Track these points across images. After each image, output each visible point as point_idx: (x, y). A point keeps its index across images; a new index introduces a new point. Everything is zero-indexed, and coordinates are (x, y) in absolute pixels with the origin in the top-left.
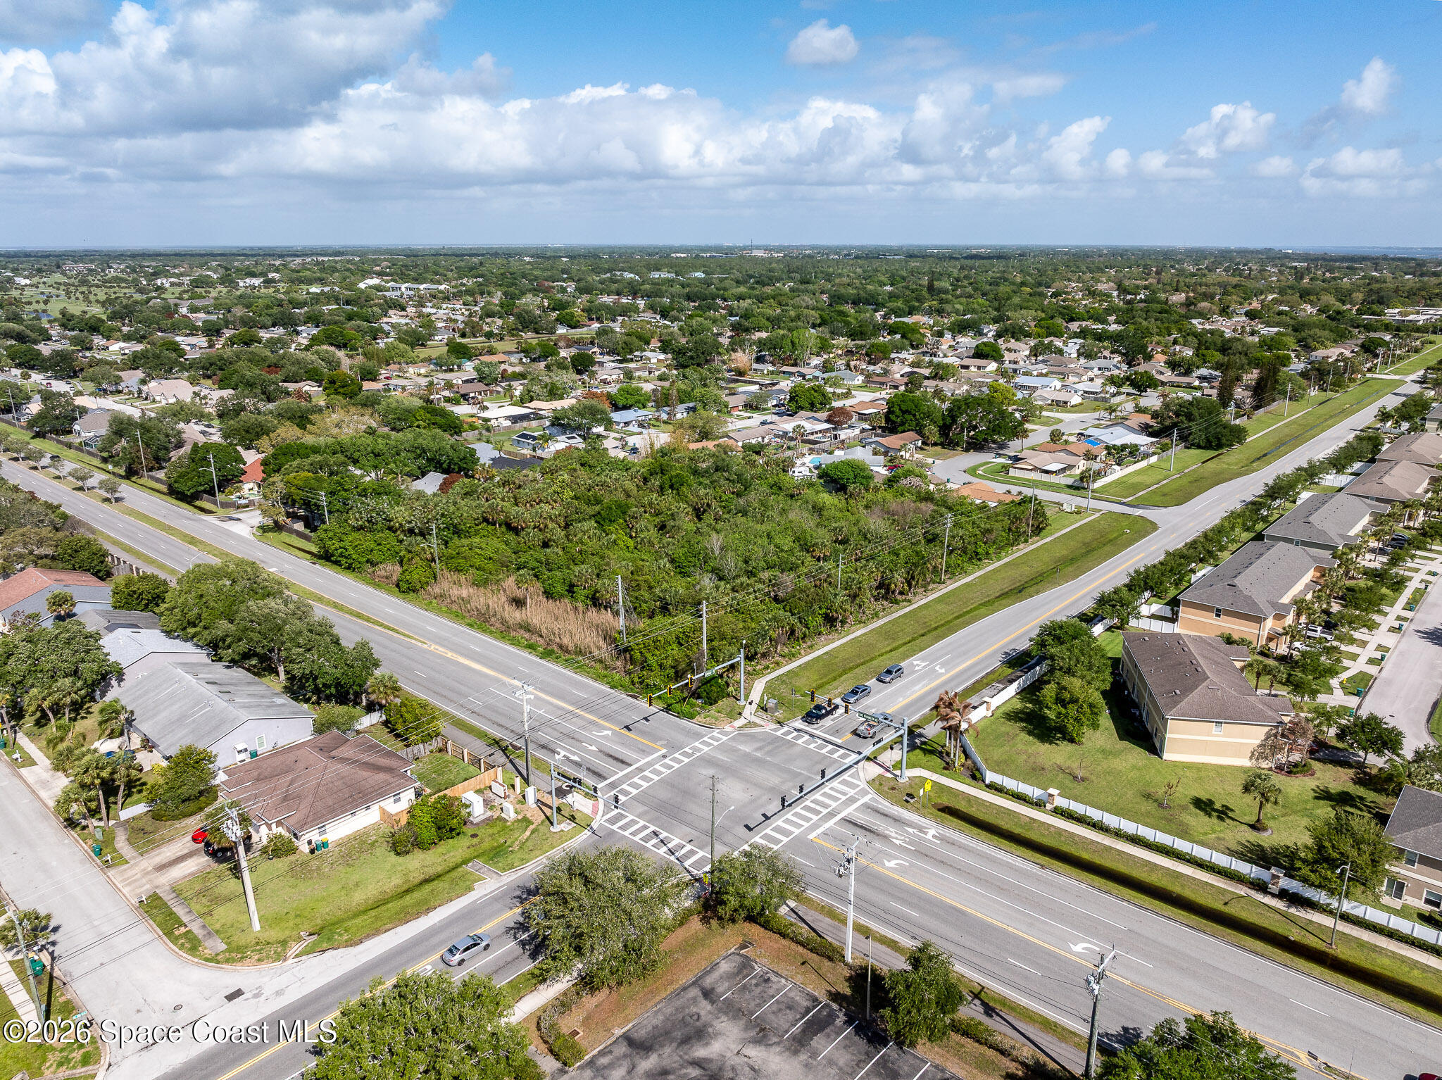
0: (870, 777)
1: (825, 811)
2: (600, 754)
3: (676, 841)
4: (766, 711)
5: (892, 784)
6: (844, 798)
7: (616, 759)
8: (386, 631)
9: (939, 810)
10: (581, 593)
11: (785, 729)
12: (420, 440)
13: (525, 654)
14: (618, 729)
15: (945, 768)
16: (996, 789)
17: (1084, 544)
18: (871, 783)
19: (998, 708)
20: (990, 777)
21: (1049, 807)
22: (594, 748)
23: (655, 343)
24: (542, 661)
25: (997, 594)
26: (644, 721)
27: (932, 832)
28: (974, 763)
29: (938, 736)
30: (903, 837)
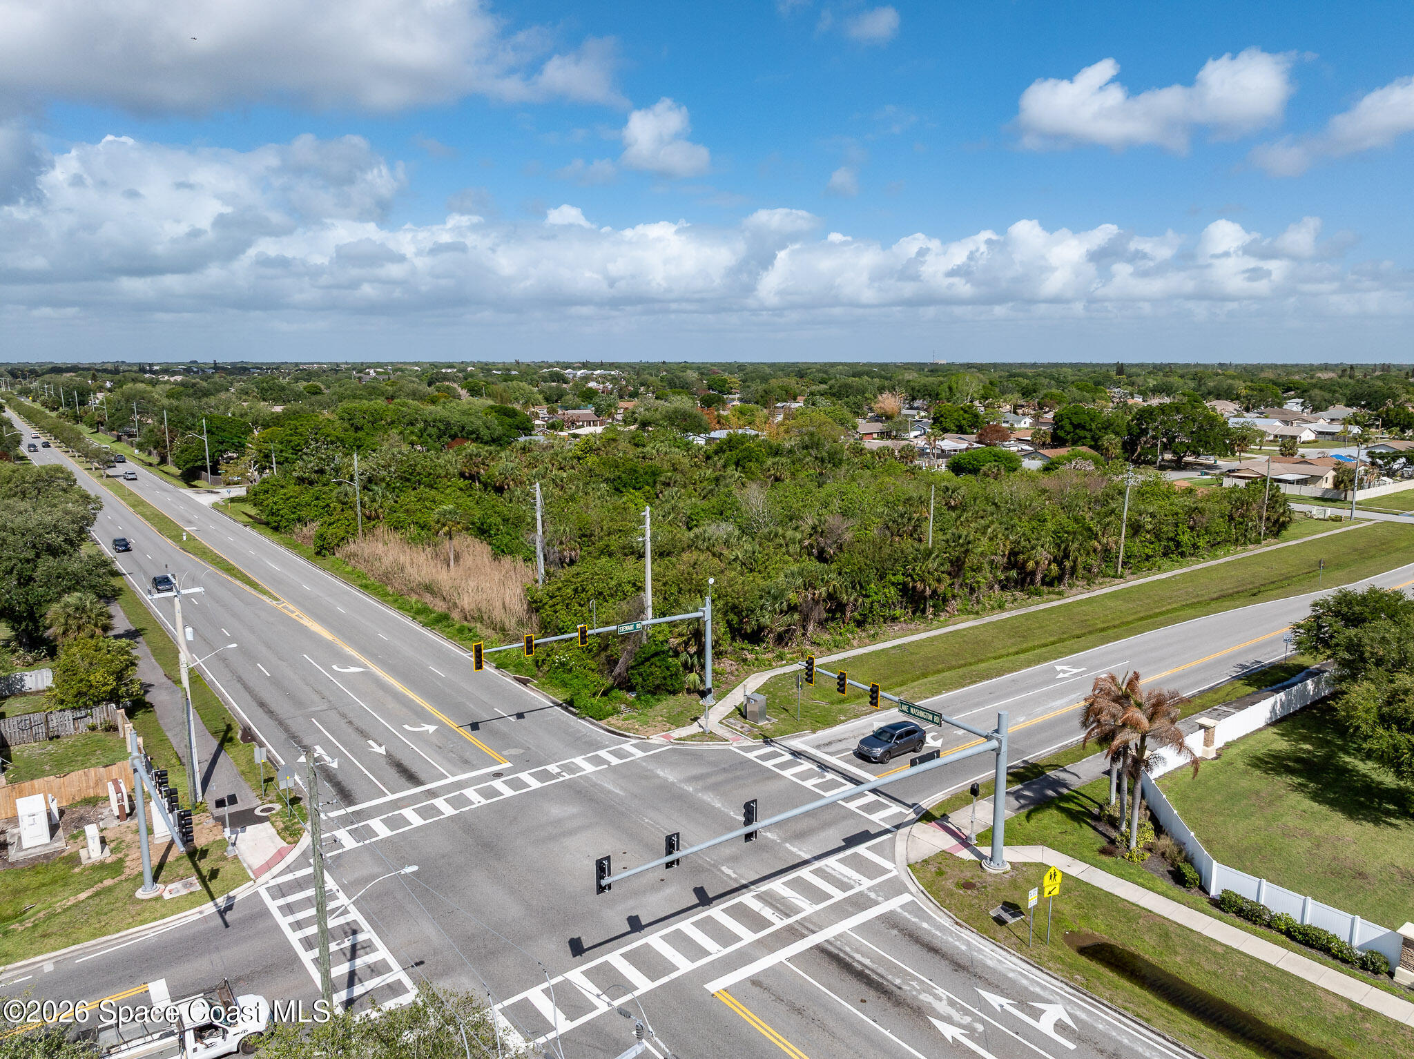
0: (917, 855)
1: (779, 923)
2: (382, 760)
3: (382, 953)
4: (745, 717)
5: (968, 875)
6: (838, 895)
7: (402, 771)
9: (1082, 951)
11: (771, 749)
14: (453, 725)
15: (1103, 851)
16: (1240, 913)
17: (1356, 550)
18: (918, 868)
19: (1228, 745)
20: (1222, 878)
21: (1405, 975)
22: (380, 750)
24: (421, 629)
25: (1215, 595)
26: (512, 718)
27: (1053, 1014)
28: (1180, 846)
29: (1093, 784)
30: (967, 1020)
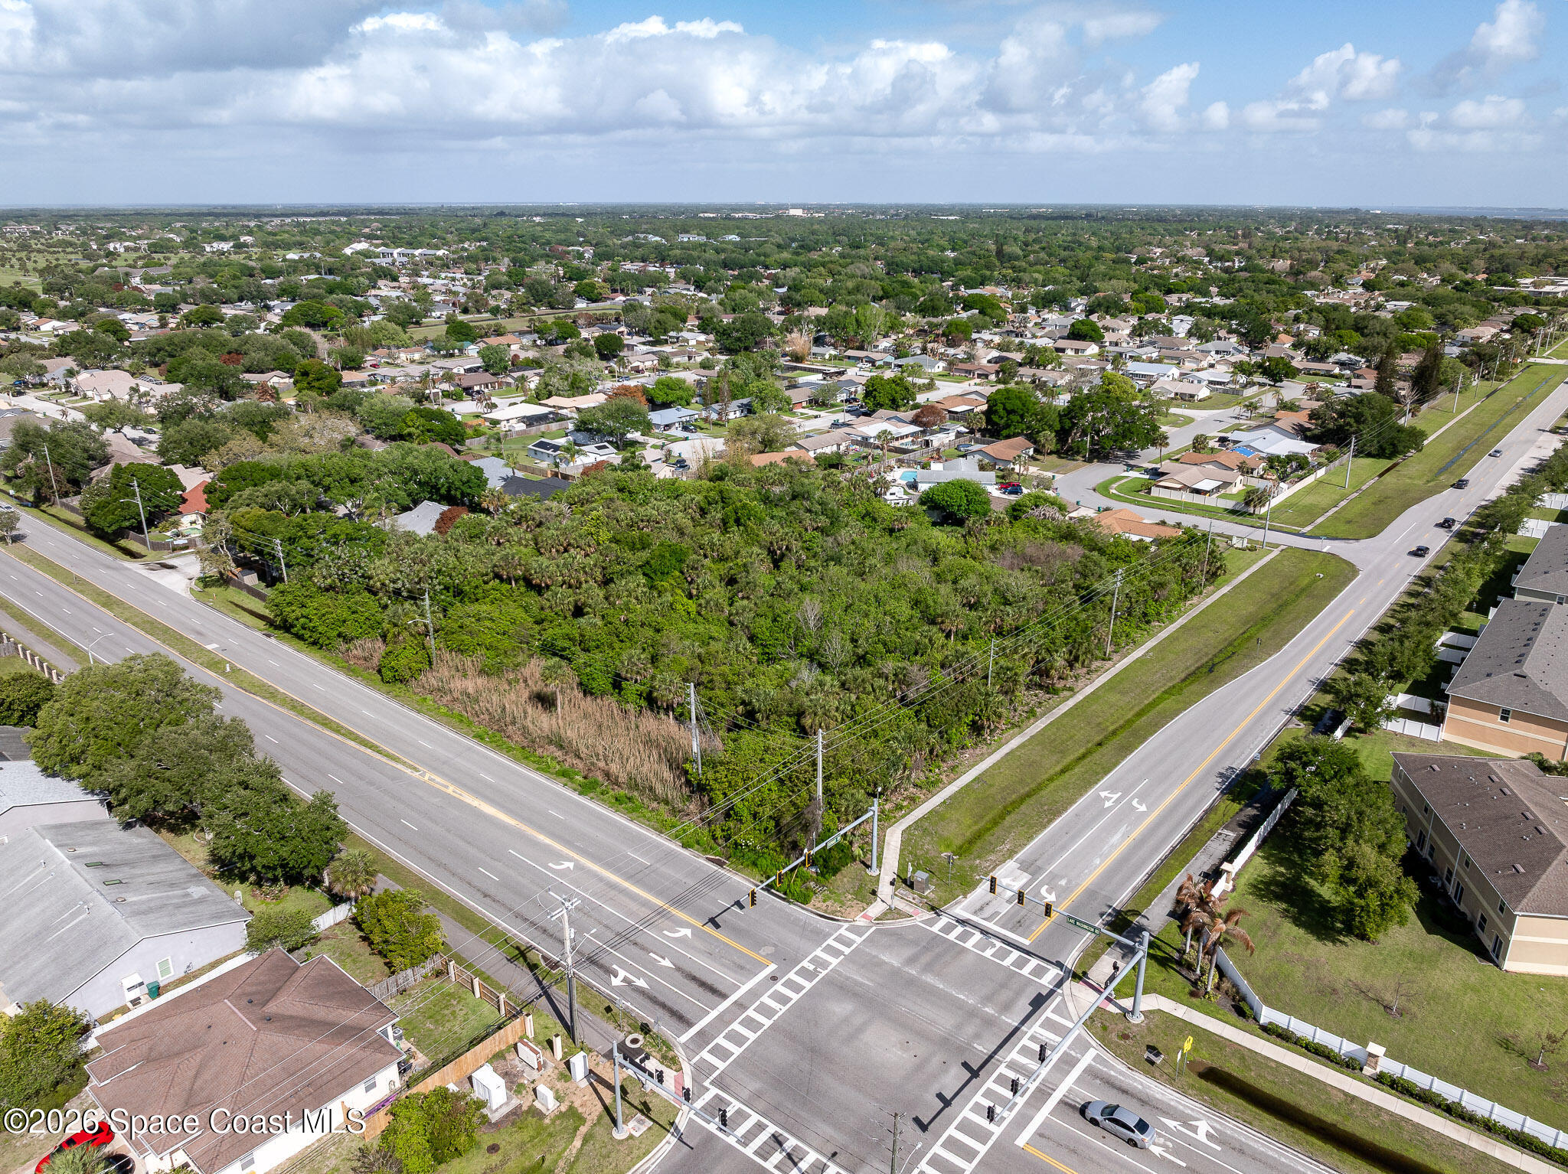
0: (1084, 1013)
1: (1032, 1086)
2: (678, 975)
3: (811, 1154)
4: (911, 886)
5: (1120, 1026)
7: (703, 984)
8: (363, 749)
9: (1202, 1076)
10: (631, 688)
11: (944, 920)
12: (409, 459)
13: (557, 787)
14: (699, 925)
15: (1193, 994)
16: (1279, 1036)
17: (1273, 595)
18: (1089, 1024)
19: (1238, 876)
20: (1268, 1015)
21: (1368, 1071)
22: (666, 963)
23: (692, 322)
24: (582, 799)
25: (1183, 676)
26: (736, 909)
27: (1203, 1127)
28: (1235, 985)
29: (1167, 929)
30: (1162, 1140)
